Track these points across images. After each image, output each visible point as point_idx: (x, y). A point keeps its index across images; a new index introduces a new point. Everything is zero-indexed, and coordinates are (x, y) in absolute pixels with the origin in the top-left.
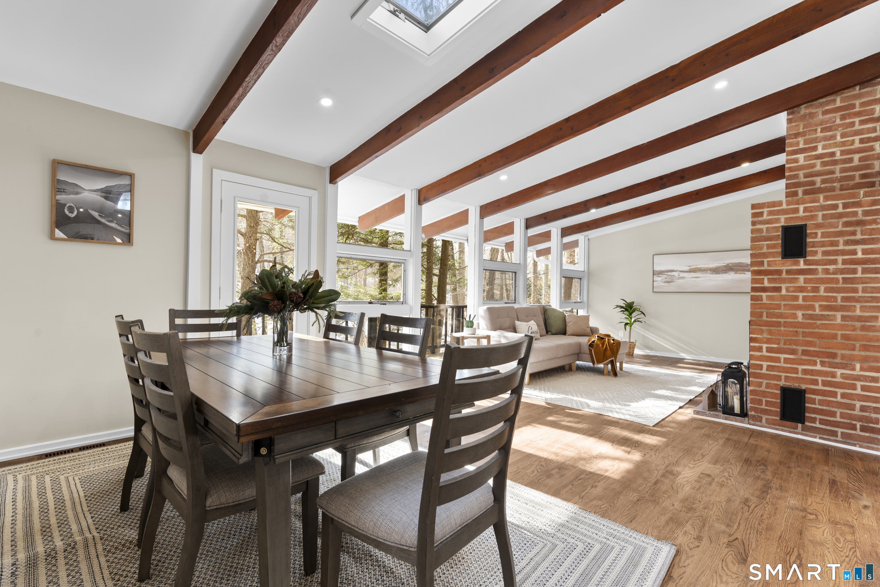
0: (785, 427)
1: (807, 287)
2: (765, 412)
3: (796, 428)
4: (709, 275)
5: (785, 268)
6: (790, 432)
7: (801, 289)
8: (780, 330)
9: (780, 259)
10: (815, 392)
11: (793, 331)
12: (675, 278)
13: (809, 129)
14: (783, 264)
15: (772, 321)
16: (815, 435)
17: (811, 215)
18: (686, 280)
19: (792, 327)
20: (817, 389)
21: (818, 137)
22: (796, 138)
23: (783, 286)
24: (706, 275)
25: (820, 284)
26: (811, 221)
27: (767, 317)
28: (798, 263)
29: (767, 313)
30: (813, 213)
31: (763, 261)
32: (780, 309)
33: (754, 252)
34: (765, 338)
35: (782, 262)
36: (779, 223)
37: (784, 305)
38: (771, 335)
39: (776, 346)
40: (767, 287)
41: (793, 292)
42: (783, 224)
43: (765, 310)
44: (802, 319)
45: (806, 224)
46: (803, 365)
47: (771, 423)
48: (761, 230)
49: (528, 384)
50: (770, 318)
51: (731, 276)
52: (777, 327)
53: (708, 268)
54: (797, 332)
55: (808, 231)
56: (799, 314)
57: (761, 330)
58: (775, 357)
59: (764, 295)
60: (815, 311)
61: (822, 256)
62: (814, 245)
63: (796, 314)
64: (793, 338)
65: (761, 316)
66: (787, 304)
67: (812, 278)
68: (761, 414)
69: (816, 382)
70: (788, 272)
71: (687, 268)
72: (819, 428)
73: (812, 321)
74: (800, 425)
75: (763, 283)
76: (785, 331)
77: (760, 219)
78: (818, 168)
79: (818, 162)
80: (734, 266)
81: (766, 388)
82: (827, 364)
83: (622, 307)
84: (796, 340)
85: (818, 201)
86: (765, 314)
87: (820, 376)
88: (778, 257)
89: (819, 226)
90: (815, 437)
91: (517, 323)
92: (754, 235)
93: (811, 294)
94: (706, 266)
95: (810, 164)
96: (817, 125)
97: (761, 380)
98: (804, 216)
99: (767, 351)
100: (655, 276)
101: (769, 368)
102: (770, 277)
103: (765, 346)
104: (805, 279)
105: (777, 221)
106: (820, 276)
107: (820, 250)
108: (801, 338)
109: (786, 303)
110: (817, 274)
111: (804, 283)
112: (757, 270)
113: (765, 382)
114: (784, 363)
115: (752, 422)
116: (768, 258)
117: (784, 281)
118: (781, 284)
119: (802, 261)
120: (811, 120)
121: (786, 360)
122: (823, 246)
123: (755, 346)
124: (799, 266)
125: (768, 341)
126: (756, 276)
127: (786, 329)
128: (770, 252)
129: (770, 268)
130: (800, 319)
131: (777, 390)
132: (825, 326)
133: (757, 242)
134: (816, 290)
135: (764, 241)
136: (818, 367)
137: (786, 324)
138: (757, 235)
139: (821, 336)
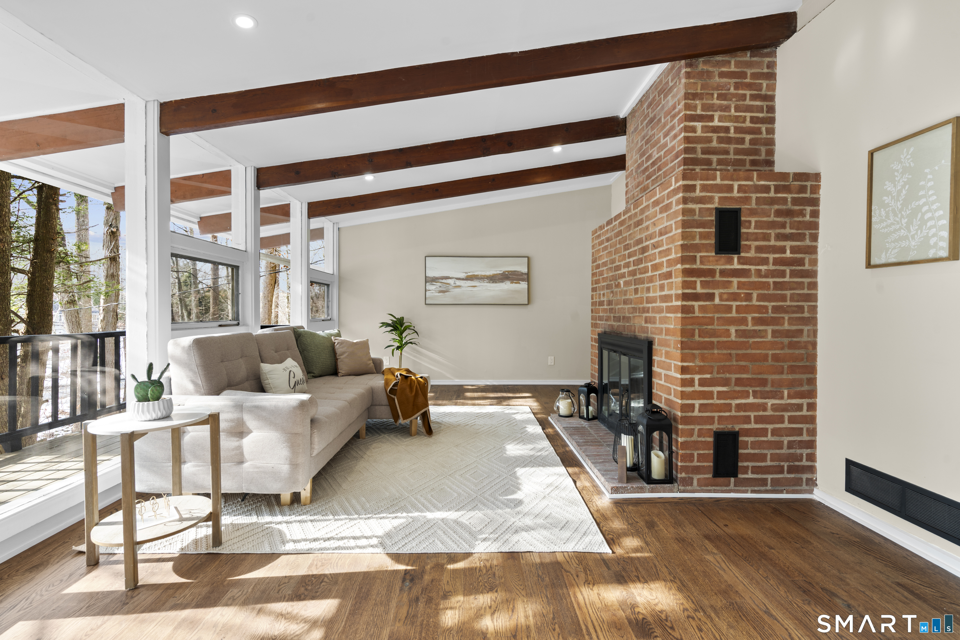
0: (717, 486)
1: (740, 293)
2: (697, 470)
3: (729, 485)
4: (486, 284)
5: (719, 267)
6: (723, 492)
7: (735, 297)
8: (713, 354)
9: (714, 254)
10: (748, 432)
11: (727, 354)
12: (450, 287)
13: (706, 91)
14: (717, 261)
15: (704, 342)
16: (747, 488)
17: (746, 197)
18: (463, 289)
19: (725, 349)
20: (750, 429)
21: (713, 104)
22: (694, 99)
23: (717, 292)
24: (482, 284)
25: (753, 289)
26: (746, 204)
27: (699, 336)
28: (731, 262)
29: (699, 330)
30: (747, 195)
31: (696, 256)
32: (713, 324)
33: (686, 242)
34: (698, 366)
35: (716, 258)
36: (713, 203)
37: (718, 318)
38: (703, 361)
39: (708, 376)
40: (699, 294)
41: (727, 300)
42: (716, 205)
43: (697, 327)
44: (736, 337)
45: (740, 209)
46: (737, 398)
47: (704, 485)
48: (692, 211)
49: (312, 501)
50: (702, 337)
51: (507, 286)
52: (710, 349)
53: (484, 276)
54: (730, 354)
55: (743, 219)
56: (733, 329)
57: (693, 354)
58: (708, 391)
59: (696, 304)
60: (747, 326)
61: (756, 252)
62: (749, 237)
63: (729, 330)
64: (727, 364)
65: (693, 335)
66: (721, 318)
67: (745, 282)
68: (692, 474)
69: (747, 420)
70: (723, 273)
71: (463, 275)
72: (751, 478)
73: (744, 340)
74: (732, 480)
75: (695, 288)
76: (718, 354)
77: (692, 195)
78: (714, 144)
79: (715, 136)
80: (510, 274)
81: (699, 436)
82: (759, 395)
83: (388, 325)
84: (730, 366)
85: (751, 179)
86: (697, 331)
87: (752, 411)
88: (711, 252)
89: (753, 212)
90: (746, 492)
91: (266, 367)
92: (685, 218)
93: (744, 303)
94: (483, 273)
95: (707, 137)
96: (714, 89)
97: (692, 427)
98: (738, 197)
99: (700, 385)
100: (427, 284)
101: (703, 407)
102: (703, 279)
103: (697, 377)
104: (739, 282)
105: (710, 200)
106: (754, 279)
107: (754, 244)
108: (735, 363)
109: (719, 315)
110: (750, 277)
111: (738, 288)
112: (689, 268)
113: (697, 427)
114: (718, 399)
115: (681, 488)
116: (700, 252)
117: (716, 285)
118: (714, 289)
119: (735, 257)
120: (708, 81)
121: (721, 395)
122: (756, 240)
123: (686, 379)
124: (733, 265)
125: (701, 370)
126: (688, 277)
127: (720, 352)
128: (703, 244)
129: (702, 267)
130: (733, 337)
131: (709, 437)
132: (757, 345)
133: (688, 228)
134: (748, 297)
135: (697, 228)
136: (751, 400)
137: (721, 345)
138: (689, 218)
139: (753, 358)
